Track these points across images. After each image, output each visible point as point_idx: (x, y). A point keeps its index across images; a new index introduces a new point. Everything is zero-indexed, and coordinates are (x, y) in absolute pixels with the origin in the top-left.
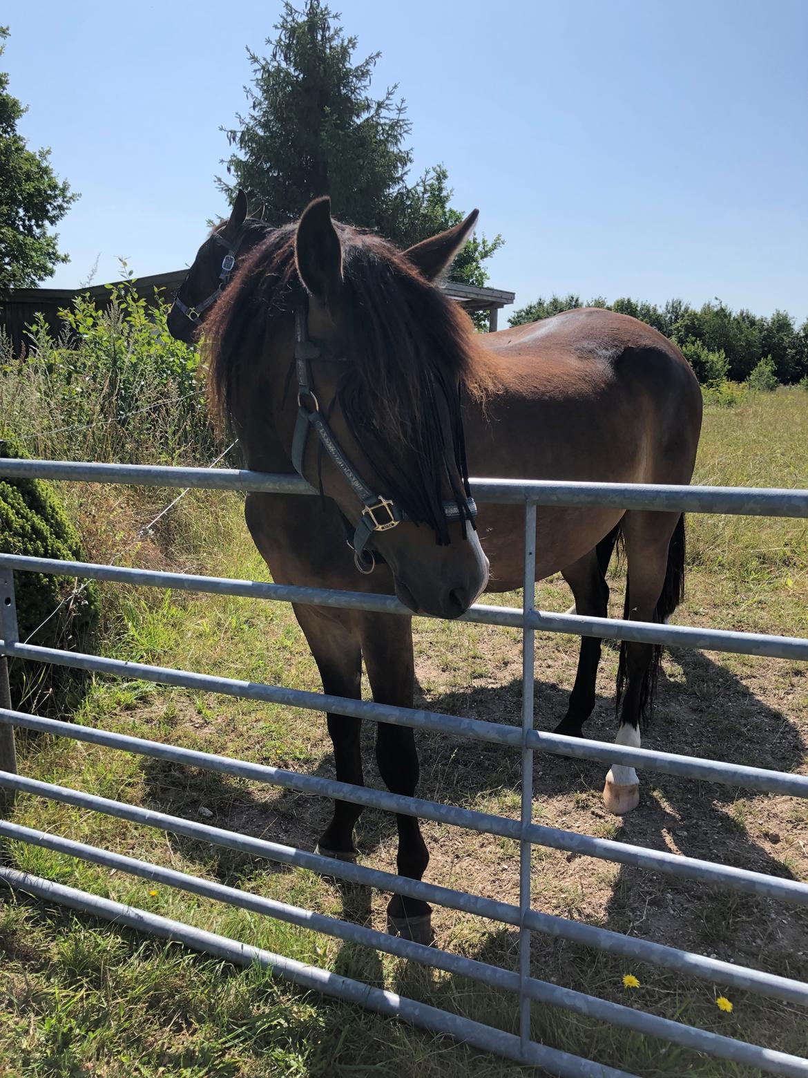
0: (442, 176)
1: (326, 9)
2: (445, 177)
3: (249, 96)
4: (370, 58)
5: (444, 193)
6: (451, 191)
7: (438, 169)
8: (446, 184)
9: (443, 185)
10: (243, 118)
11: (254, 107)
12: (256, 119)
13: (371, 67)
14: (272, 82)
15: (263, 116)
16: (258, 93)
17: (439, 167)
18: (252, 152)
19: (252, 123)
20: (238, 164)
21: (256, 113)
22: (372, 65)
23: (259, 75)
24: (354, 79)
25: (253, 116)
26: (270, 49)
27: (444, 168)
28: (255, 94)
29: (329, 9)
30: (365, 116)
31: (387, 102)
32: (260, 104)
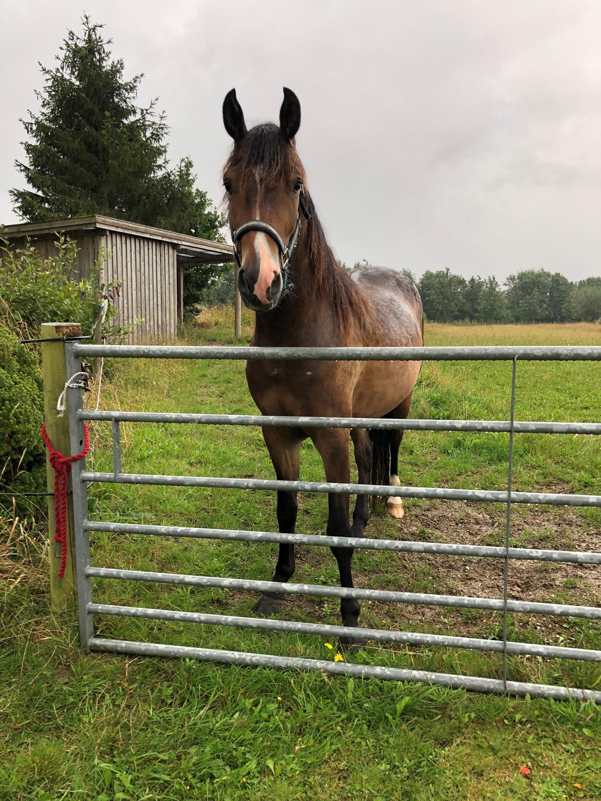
0: (189, 165)
1: (100, 38)
2: (192, 166)
3: (39, 97)
4: (137, 77)
5: (191, 177)
6: (196, 176)
7: (186, 160)
8: (192, 171)
9: (190, 172)
10: (33, 113)
11: (44, 106)
12: (46, 115)
13: (137, 84)
14: (59, 88)
15: (52, 113)
16: (46, 96)
17: (187, 158)
18: (42, 140)
19: (41, 118)
20: (29, 149)
21: (47, 111)
22: (138, 82)
23: (50, 83)
24: (124, 91)
25: (44, 113)
26: (58, 64)
27: (190, 160)
28: (44, 96)
29: (102, 38)
30: (132, 118)
31: (151, 110)
32: (48, 104)
